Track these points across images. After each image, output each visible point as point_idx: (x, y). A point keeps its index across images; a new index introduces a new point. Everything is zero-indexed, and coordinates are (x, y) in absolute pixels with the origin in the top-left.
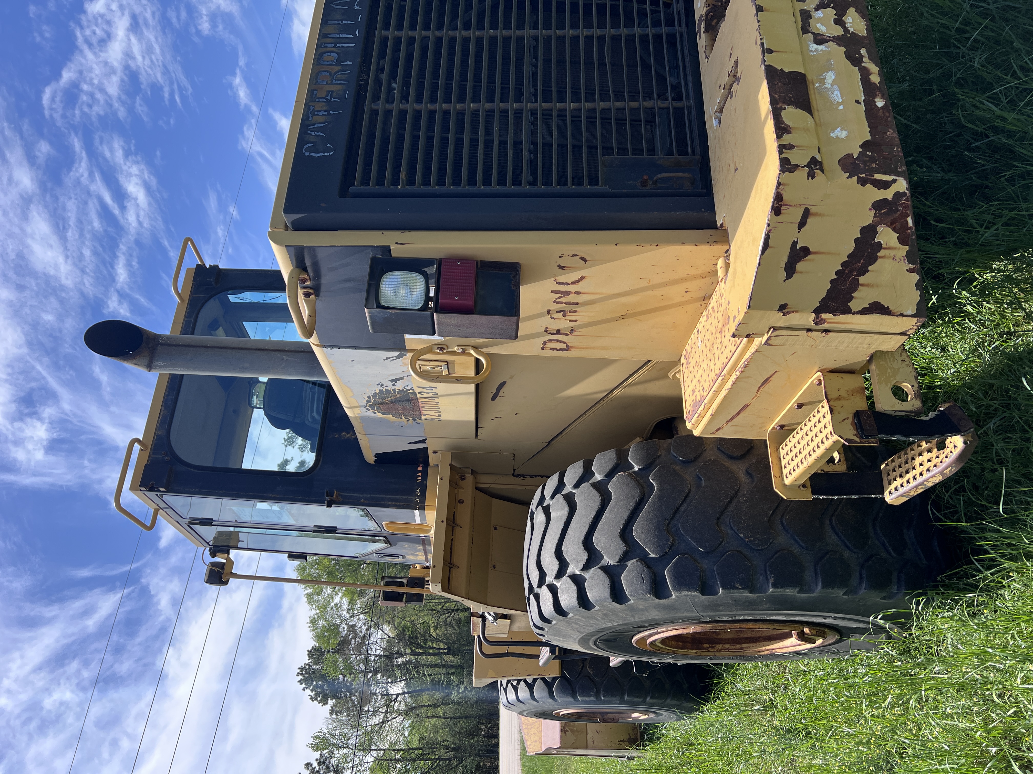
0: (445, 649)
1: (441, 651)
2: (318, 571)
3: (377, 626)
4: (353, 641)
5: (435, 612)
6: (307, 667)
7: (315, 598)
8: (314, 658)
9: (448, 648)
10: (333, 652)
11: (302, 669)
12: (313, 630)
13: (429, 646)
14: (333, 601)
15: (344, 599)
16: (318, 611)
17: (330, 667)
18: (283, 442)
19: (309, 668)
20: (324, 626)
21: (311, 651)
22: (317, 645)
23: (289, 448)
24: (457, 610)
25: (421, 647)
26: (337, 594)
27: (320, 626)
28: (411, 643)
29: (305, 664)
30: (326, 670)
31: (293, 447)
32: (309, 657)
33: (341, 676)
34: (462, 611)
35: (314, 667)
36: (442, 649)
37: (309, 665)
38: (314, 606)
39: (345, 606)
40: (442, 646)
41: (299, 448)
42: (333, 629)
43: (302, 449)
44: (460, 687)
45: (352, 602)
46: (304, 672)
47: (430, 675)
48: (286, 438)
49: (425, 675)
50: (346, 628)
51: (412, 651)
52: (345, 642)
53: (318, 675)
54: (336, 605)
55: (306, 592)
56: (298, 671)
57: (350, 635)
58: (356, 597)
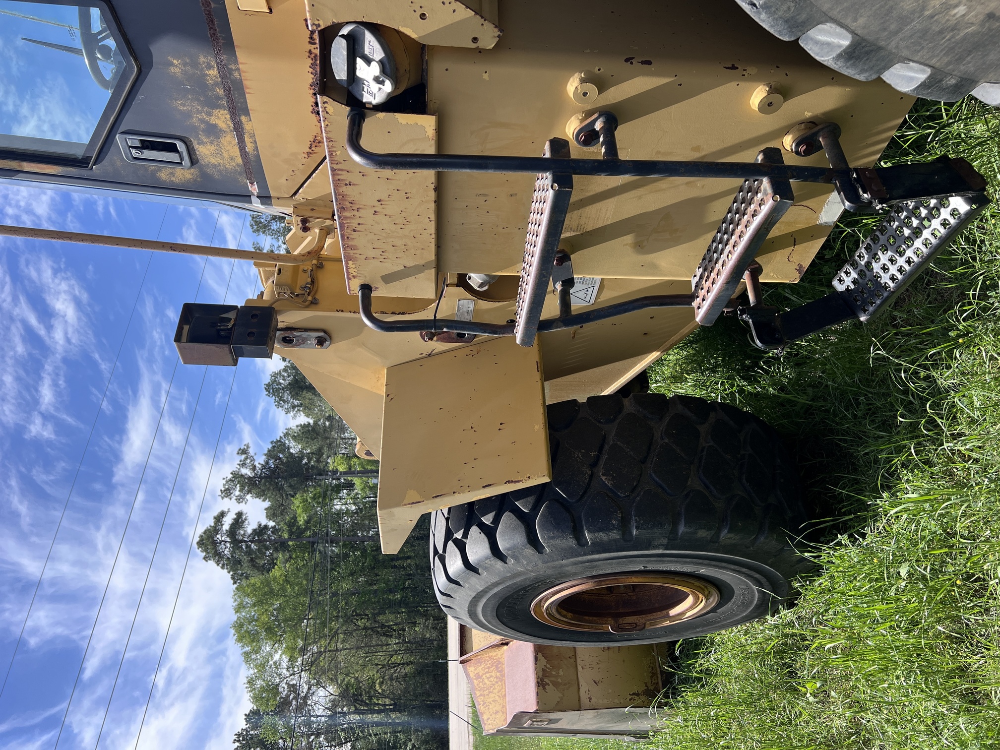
0: (391, 705)
1: (387, 707)
2: (256, 628)
3: (318, 684)
4: (294, 703)
5: (380, 667)
6: (244, 733)
7: (253, 657)
8: (252, 722)
9: (395, 704)
10: (272, 715)
11: (239, 735)
12: (251, 691)
13: (375, 702)
14: (272, 659)
15: (284, 657)
16: (256, 671)
17: (269, 731)
18: (220, 494)
19: (246, 733)
20: (262, 687)
21: (249, 715)
22: (255, 708)
23: (226, 499)
24: (403, 664)
25: (367, 704)
26: (276, 651)
27: (258, 686)
28: (356, 700)
29: (242, 729)
30: (264, 734)
31: (231, 499)
32: (246, 721)
33: (280, 741)
34: (408, 665)
35: (252, 732)
36: (387, 705)
37: (247, 731)
38: (252, 665)
39: (285, 663)
40: (387, 701)
41: (236, 499)
42: (274, 689)
43: (239, 500)
44: (407, 745)
45: (292, 659)
46: (241, 739)
47: (376, 735)
48: (223, 489)
49: (370, 735)
50: (286, 687)
51: (356, 709)
52: (286, 703)
53: (256, 740)
54: (275, 663)
55: (244, 650)
56: (235, 737)
57: (290, 695)
58: (296, 654)
